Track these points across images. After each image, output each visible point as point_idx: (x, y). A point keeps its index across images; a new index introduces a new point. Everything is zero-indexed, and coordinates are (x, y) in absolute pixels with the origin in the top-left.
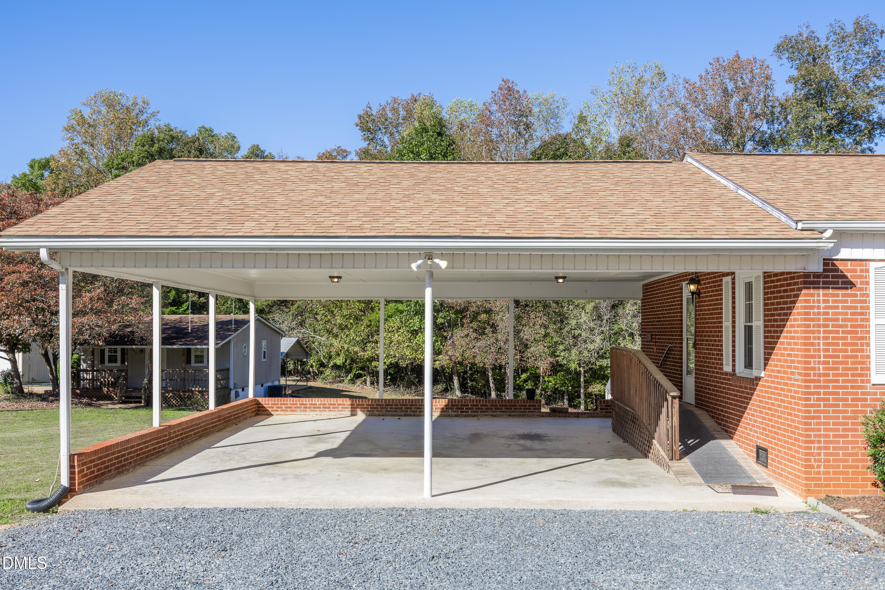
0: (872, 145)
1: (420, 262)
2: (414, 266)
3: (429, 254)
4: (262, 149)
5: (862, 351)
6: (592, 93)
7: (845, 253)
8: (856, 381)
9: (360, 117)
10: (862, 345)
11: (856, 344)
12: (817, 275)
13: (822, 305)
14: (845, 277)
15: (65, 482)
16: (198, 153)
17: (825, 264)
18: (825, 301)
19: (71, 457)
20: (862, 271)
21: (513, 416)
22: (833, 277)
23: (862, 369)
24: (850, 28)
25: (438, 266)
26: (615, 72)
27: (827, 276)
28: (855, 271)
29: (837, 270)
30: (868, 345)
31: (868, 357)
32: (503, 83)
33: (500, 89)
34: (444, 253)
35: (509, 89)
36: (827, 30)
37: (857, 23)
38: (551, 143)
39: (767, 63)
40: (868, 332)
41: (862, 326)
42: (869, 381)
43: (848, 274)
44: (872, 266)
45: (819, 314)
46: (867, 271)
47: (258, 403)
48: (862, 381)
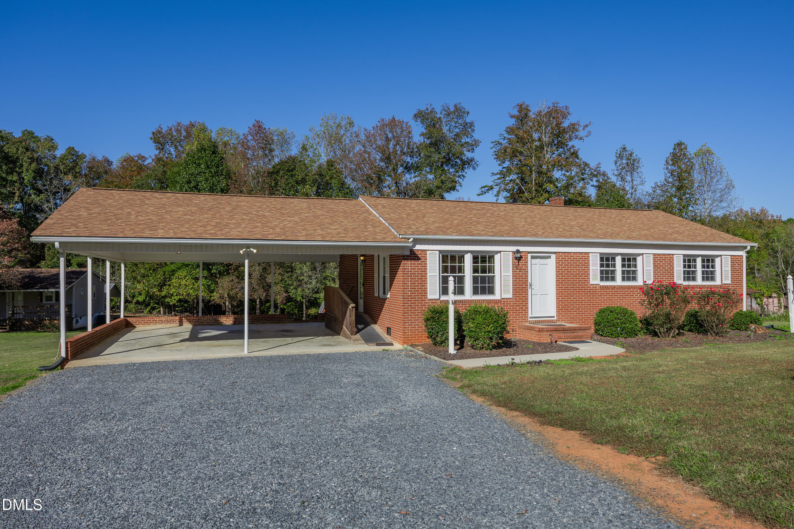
0: (464, 173)
1: (244, 250)
2: (241, 252)
3: (248, 246)
4: (77, 150)
5: (424, 286)
6: (310, 130)
7: (418, 247)
8: (422, 298)
9: (153, 133)
10: (424, 283)
11: (422, 283)
12: (408, 256)
13: (410, 268)
14: (418, 257)
15: (63, 354)
17: (411, 252)
18: (411, 266)
19: (67, 343)
20: (424, 254)
21: (274, 323)
22: (414, 257)
23: (424, 293)
24: (452, 109)
25: (253, 252)
26: (324, 119)
27: (411, 257)
28: (422, 254)
29: (415, 254)
30: (427, 283)
31: (427, 288)
32: (256, 123)
33: (254, 126)
34: (255, 246)
35: (260, 127)
36: (441, 108)
37: (455, 106)
38: (286, 162)
39: (409, 124)
40: (427, 279)
41: (424, 276)
42: (427, 298)
43: (419, 256)
44: (428, 252)
45: (408, 271)
46: (426, 254)
47: (127, 321)
48: (424, 298)
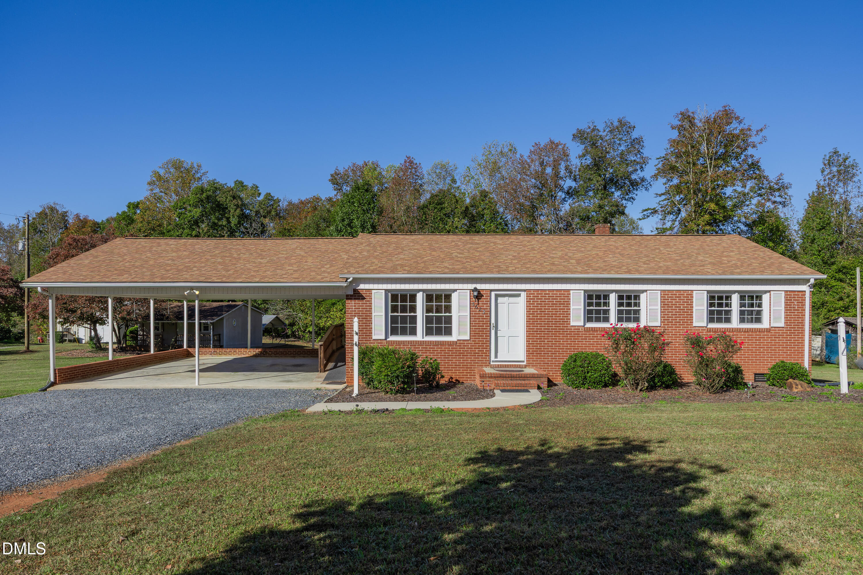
1: (188, 291)
2: (186, 293)
3: (192, 288)
5: (369, 326)
6: (472, 161)
7: (362, 286)
8: (367, 338)
9: (332, 175)
10: (369, 323)
11: (367, 323)
12: (351, 296)
13: (353, 308)
14: (363, 296)
15: (52, 379)
16: (232, 199)
17: (354, 291)
18: (354, 306)
19: (55, 370)
20: (369, 294)
22: (358, 296)
23: (369, 333)
24: (616, 124)
25: (195, 293)
26: (486, 148)
27: (356, 296)
28: (367, 294)
29: (360, 293)
30: (372, 323)
31: (372, 328)
32: (407, 159)
33: (405, 162)
34: (197, 288)
35: (411, 162)
36: (604, 125)
37: (620, 121)
39: (567, 146)
40: (372, 318)
41: (369, 316)
42: (372, 338)
43: (364, 295)
44: (373, 291)
45: (352, 311)
46: (371, 294)
47: (188, 351)
48: (369, 338)
